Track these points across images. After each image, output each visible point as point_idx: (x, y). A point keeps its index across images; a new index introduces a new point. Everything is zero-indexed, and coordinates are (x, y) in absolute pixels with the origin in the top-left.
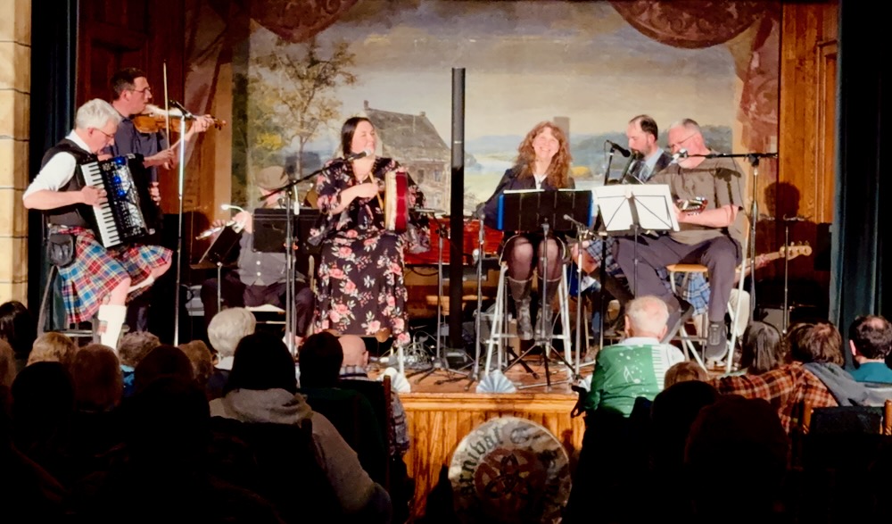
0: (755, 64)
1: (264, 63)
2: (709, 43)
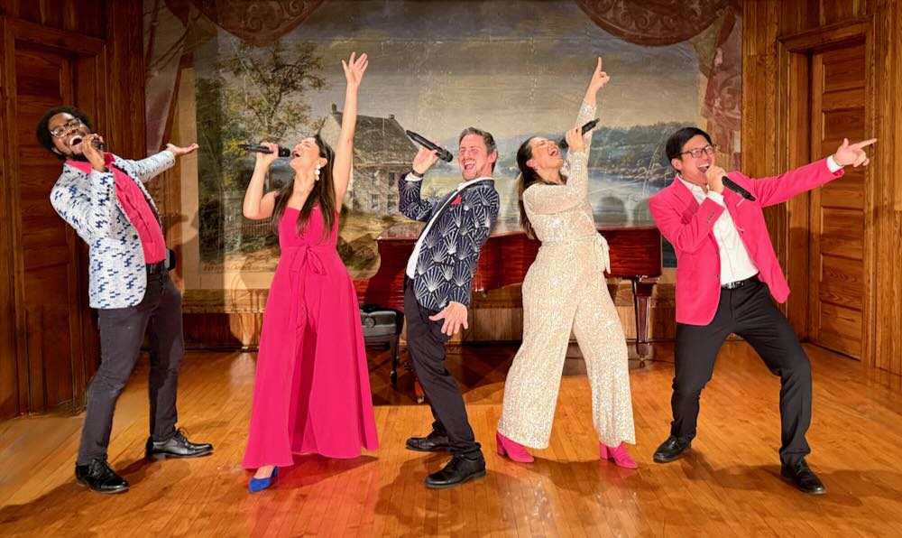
0: (719, 60)
1: (228, 68)
2: (673, 41)
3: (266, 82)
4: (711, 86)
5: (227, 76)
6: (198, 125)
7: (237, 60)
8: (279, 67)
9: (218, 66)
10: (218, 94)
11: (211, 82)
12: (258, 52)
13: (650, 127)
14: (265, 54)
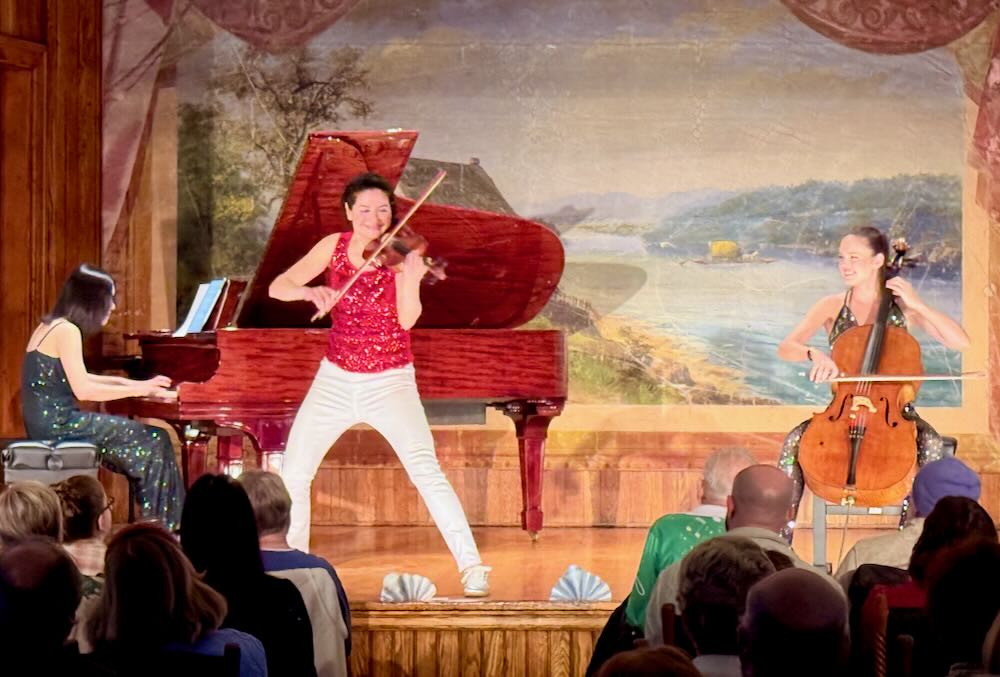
0: (994, 78)
1: (227, 87)
2: (923, 47)
3: (284, 108)
4: (983, 118)
5: (226, 99)
6: (179, 174)
7: (241, 74)
8: (304, 84)
9: (212, 85)
10: (210, 127)
11: (202, 109)
12: (272, 63)
13: (886, 182)
14: (284, 65)
